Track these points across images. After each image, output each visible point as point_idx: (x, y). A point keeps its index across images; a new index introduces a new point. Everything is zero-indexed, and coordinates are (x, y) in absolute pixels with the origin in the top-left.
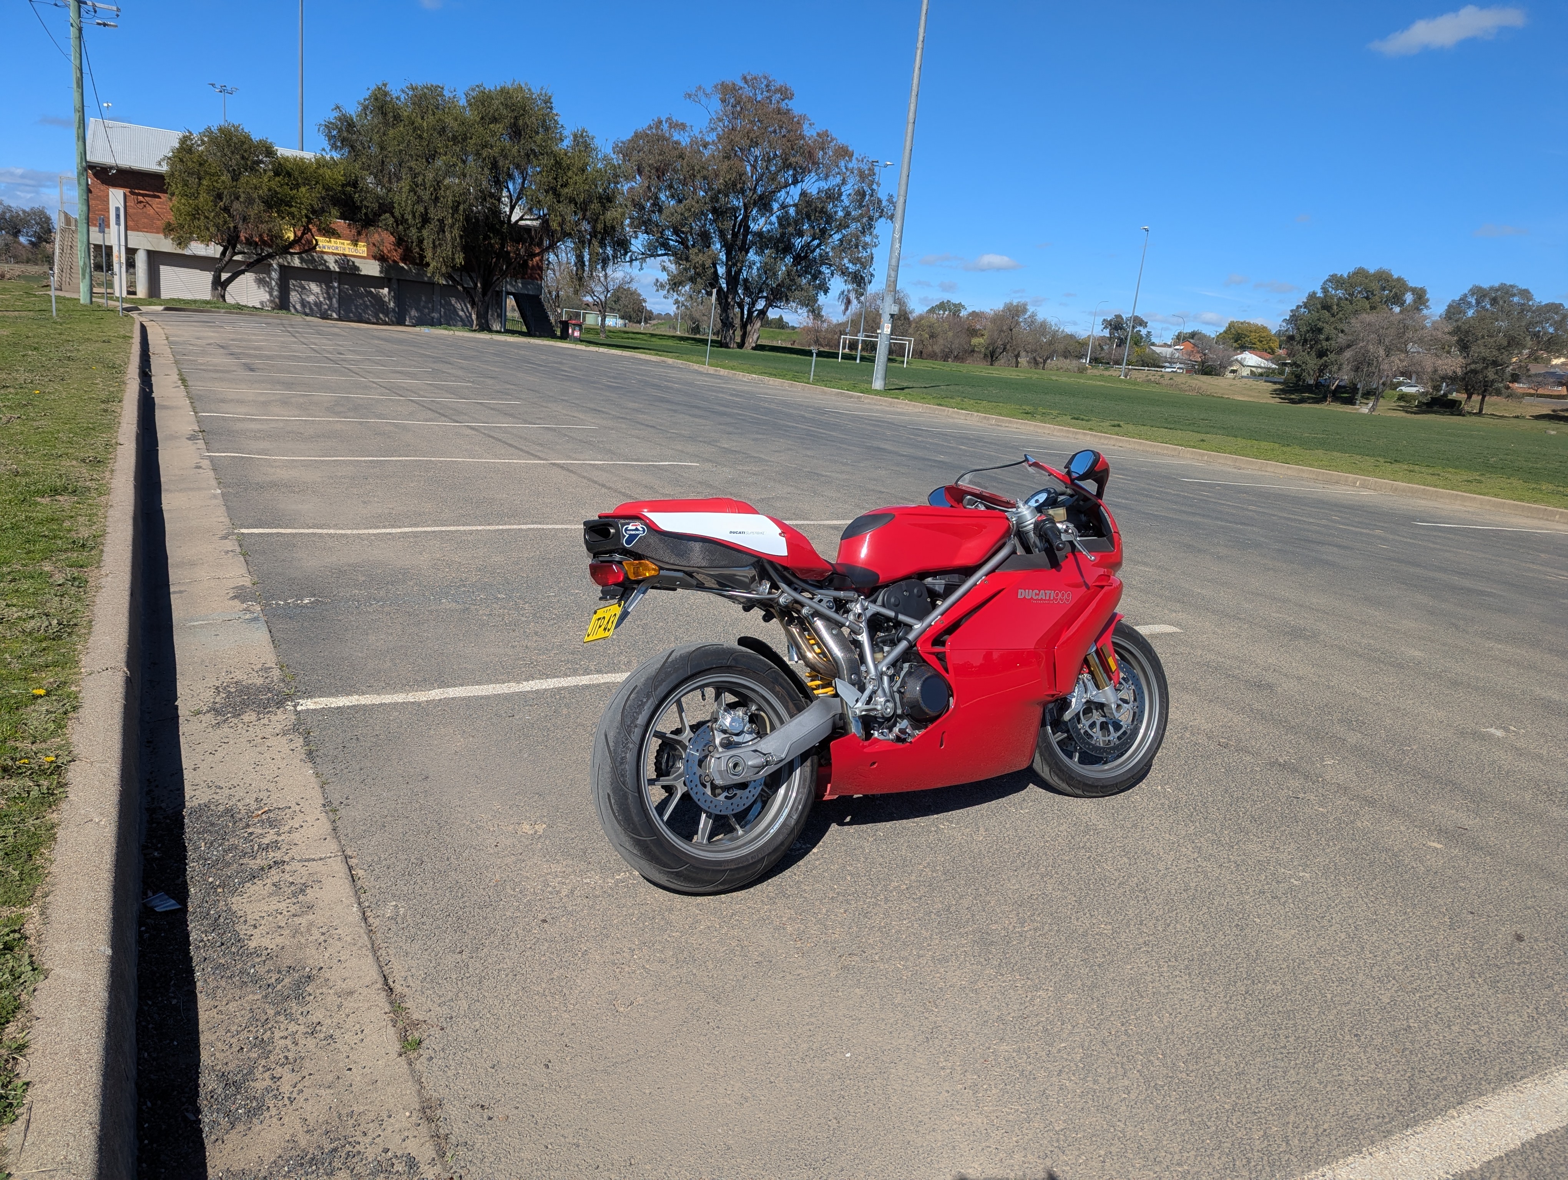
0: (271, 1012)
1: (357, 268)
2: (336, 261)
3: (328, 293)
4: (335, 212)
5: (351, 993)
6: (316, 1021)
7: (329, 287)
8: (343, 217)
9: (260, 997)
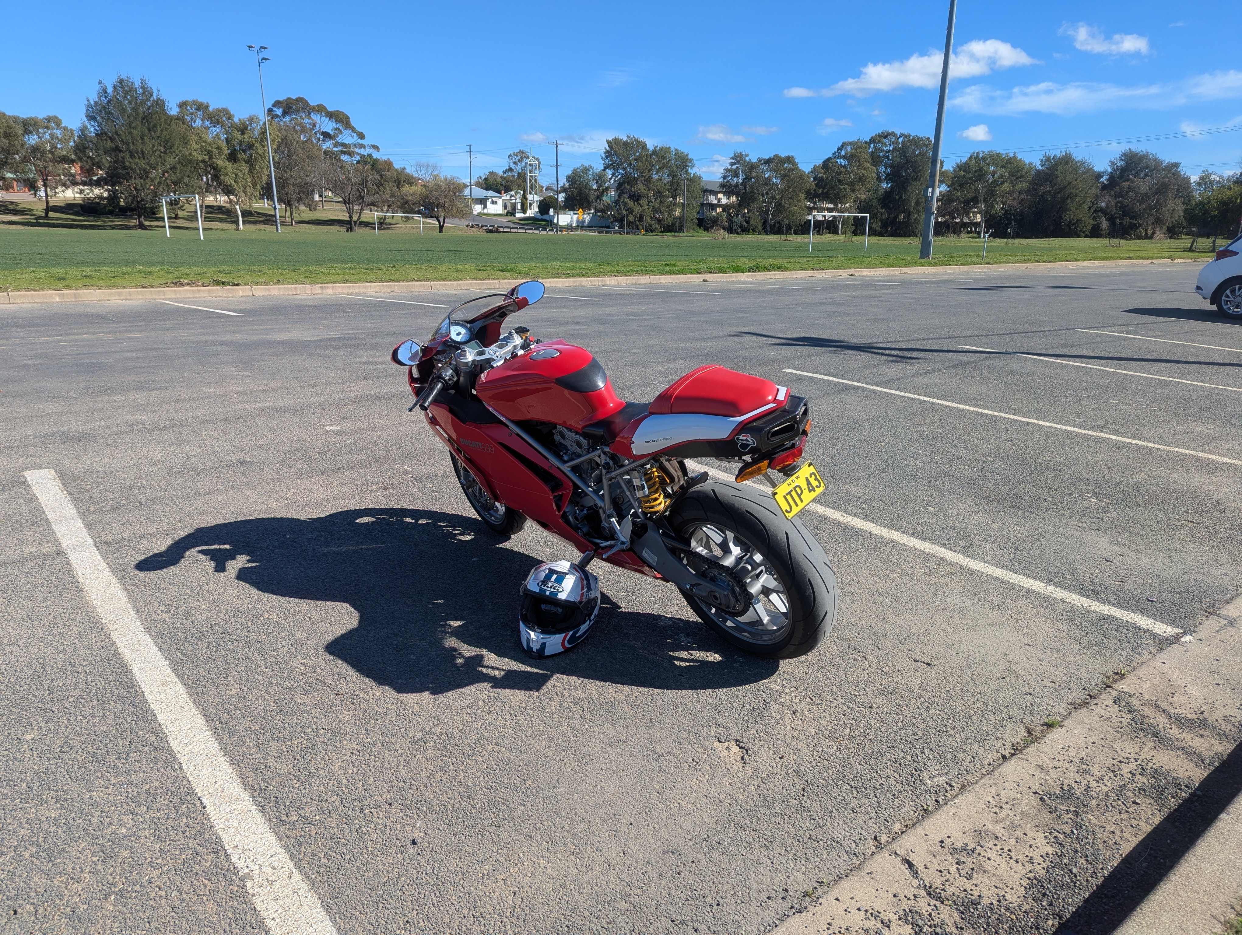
0: (1094, 803)
5: (1041, 767)
6: (1078, 775)
9: (1089, 816)
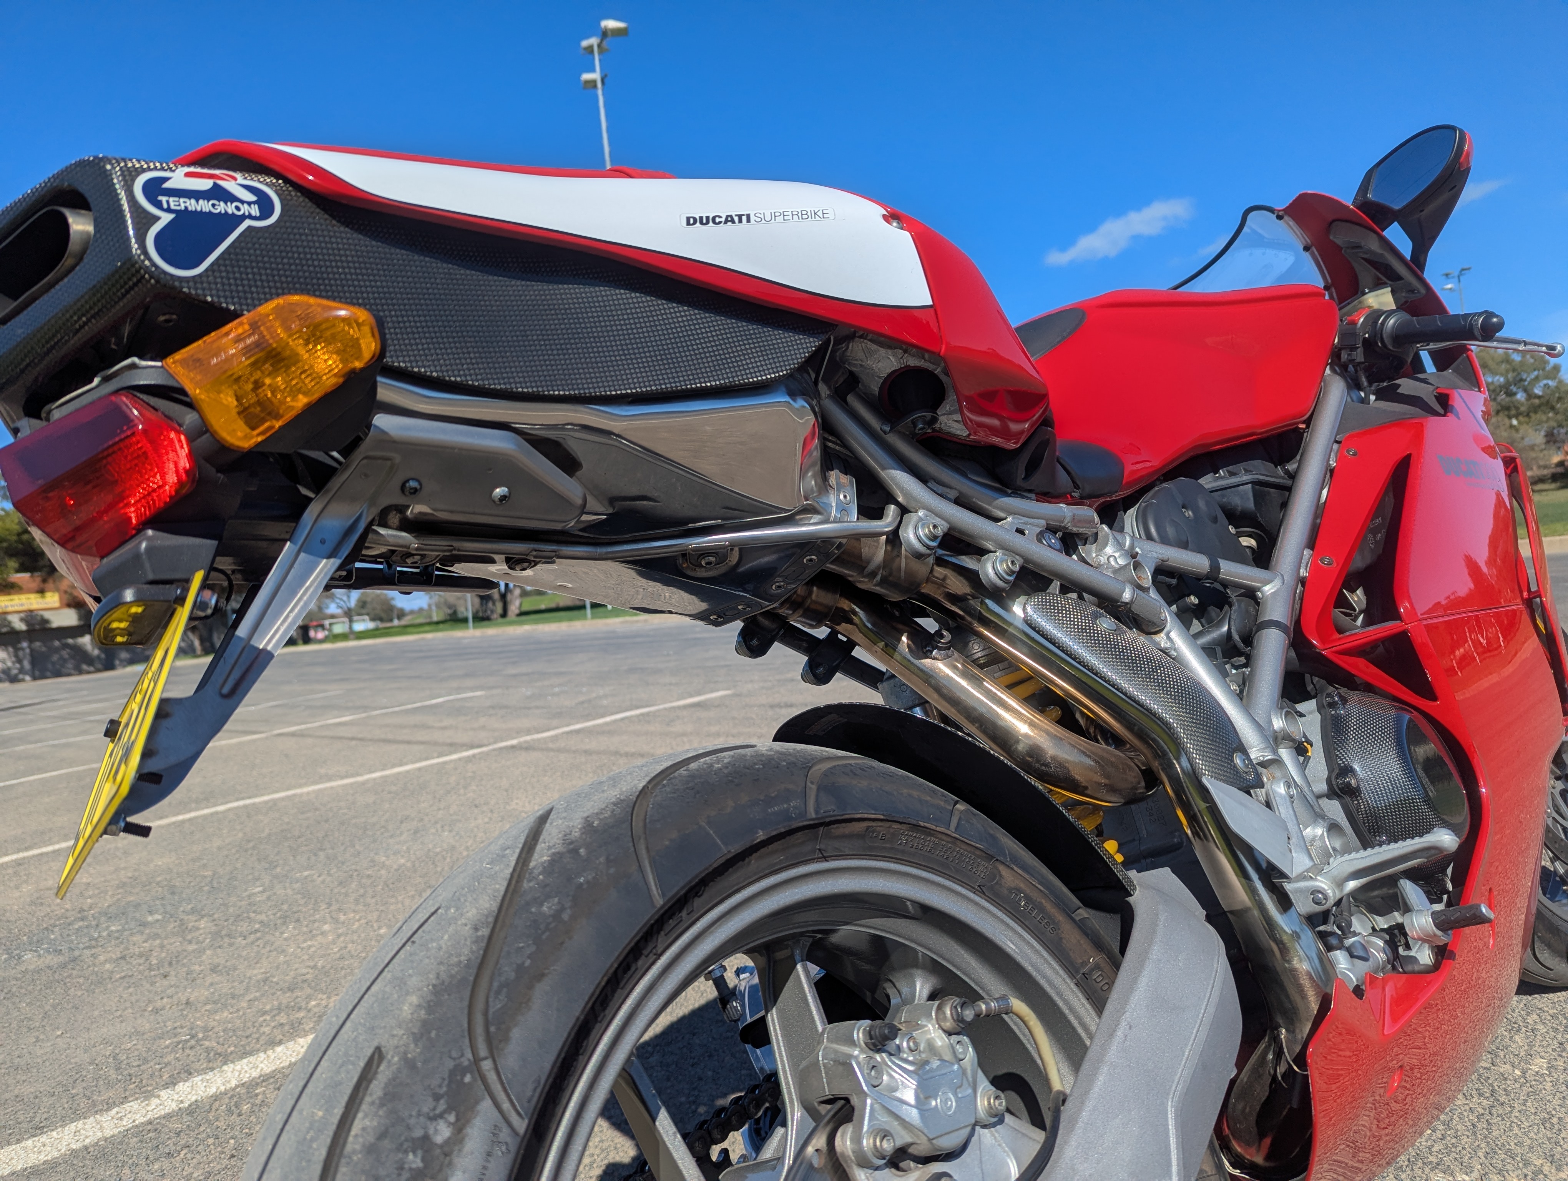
1: (47, 621)
2: (22, 620)
3: (16, 656)
4: (13, 564)
7: (17, 650)
8: (22, 569)
